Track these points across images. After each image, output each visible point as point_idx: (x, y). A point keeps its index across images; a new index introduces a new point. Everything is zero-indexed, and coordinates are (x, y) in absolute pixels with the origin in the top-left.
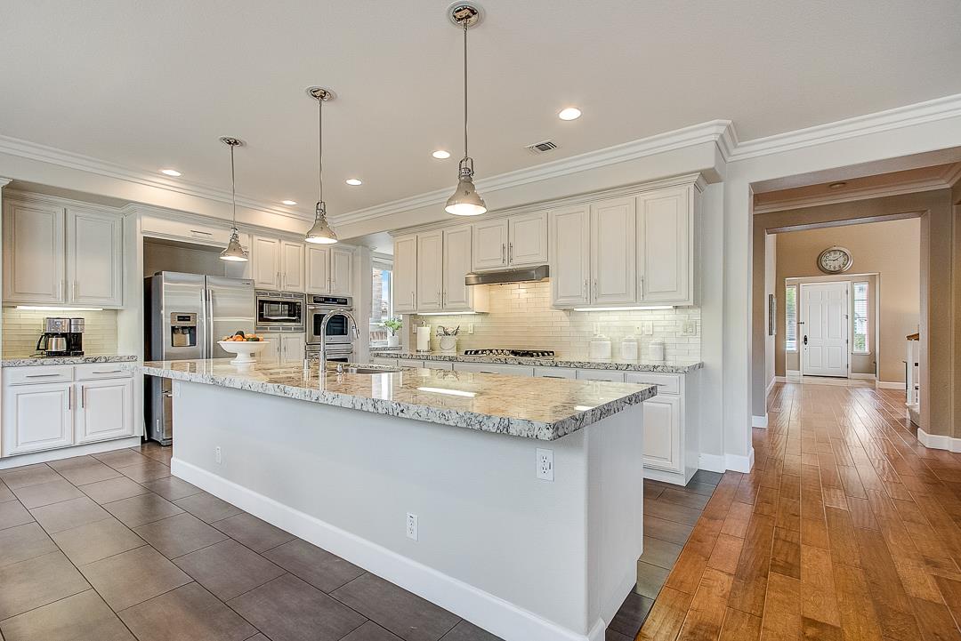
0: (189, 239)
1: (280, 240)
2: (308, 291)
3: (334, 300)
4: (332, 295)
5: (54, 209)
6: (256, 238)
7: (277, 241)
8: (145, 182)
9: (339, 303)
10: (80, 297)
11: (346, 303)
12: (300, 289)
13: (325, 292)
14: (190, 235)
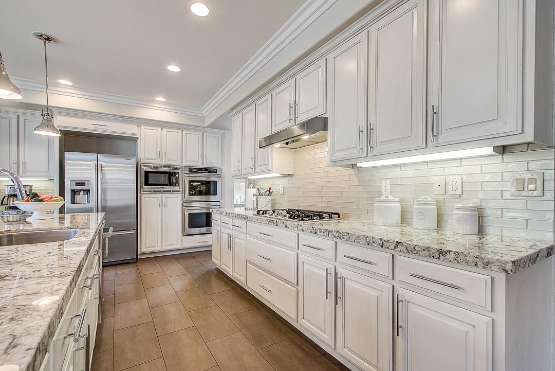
0: (90, 130)
1: (162, 129)
2: (184, 164)
3: (206, 170)
4: (205, 166)
5: (11, 116)
6: (143, 128)
7: (160, 129)
8: (55, 92)
9: (209, 172)
10: (27, 171)
11: (216, 172)
12: (178, 163)
13: (199, 165)
14: (93, 127)
